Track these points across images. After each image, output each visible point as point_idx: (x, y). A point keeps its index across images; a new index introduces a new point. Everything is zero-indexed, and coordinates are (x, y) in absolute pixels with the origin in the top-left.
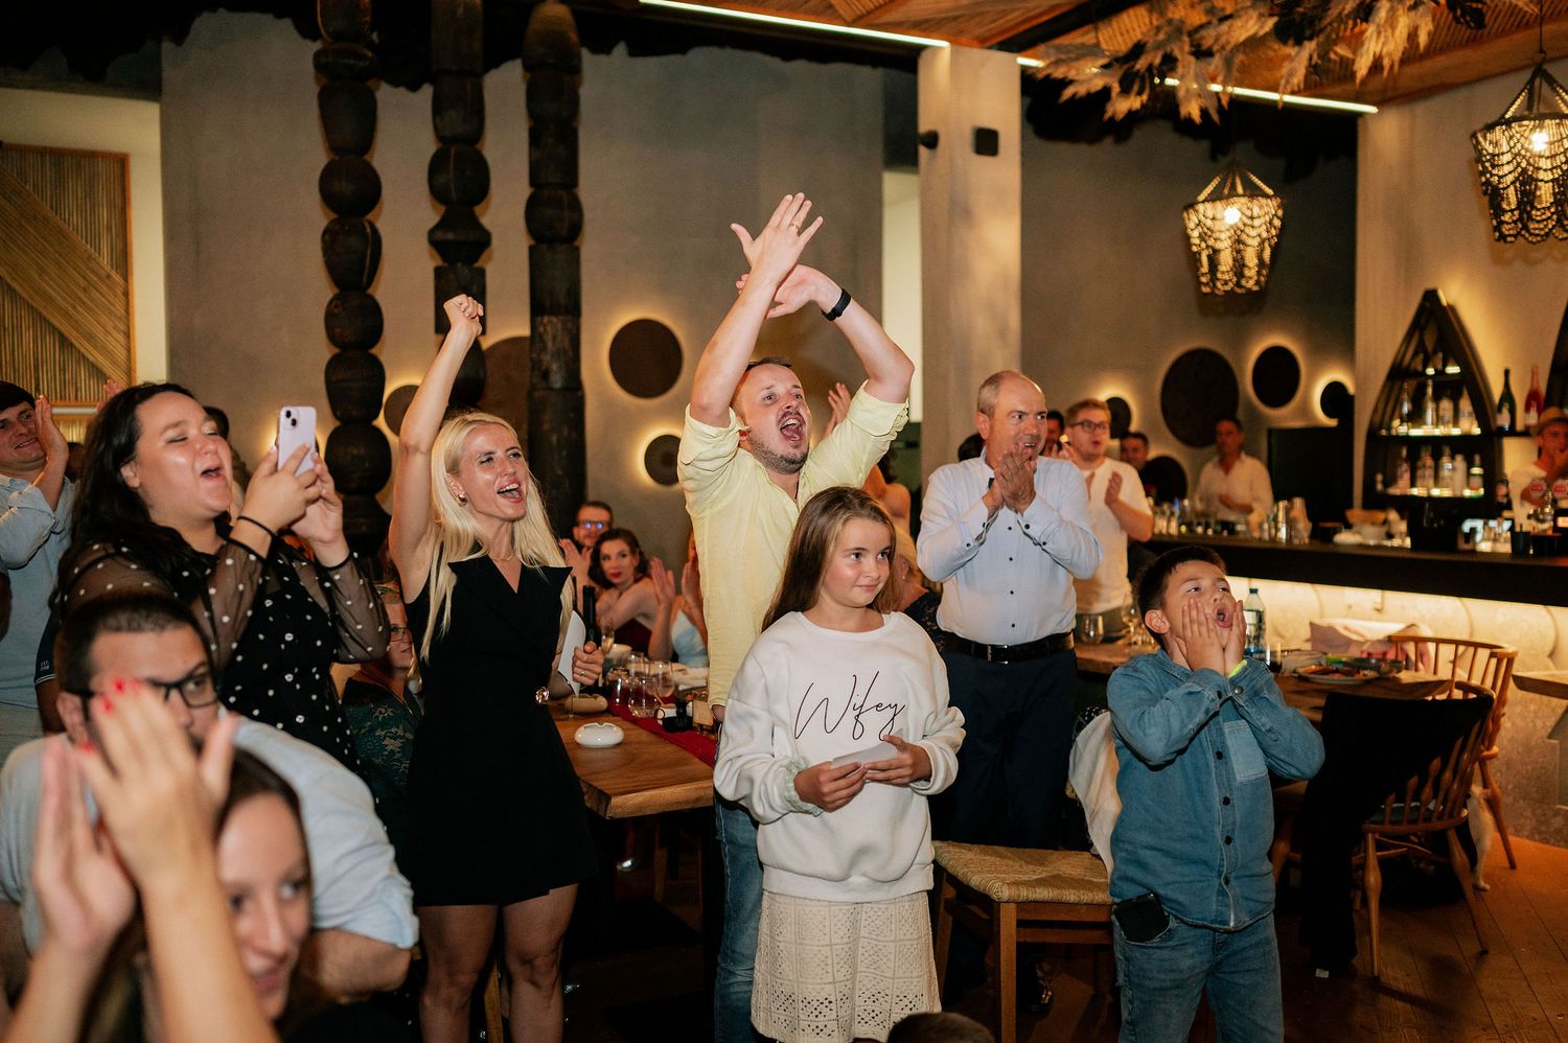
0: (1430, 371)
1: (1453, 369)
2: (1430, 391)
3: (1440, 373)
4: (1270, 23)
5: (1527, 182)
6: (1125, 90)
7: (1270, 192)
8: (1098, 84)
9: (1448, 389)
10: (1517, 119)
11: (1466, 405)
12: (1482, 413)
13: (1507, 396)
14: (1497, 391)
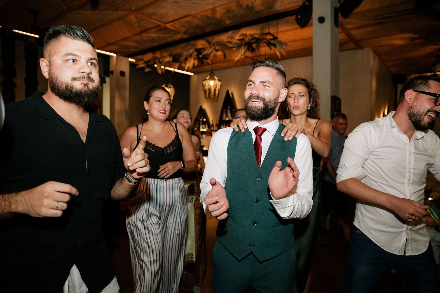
0: (201, 120)
1: (205, 120)
2: (201, 123)
3: (203, 120)
4: (171, 59)
5: (210, 90)
6: (147, 67)
7: (172, 86)
8: (143, 65)
9: (204, 123)
10: (209, 79)
11: (207, 126)
12: (209, 127)
13: (213, 125)
14: (211, 123)
